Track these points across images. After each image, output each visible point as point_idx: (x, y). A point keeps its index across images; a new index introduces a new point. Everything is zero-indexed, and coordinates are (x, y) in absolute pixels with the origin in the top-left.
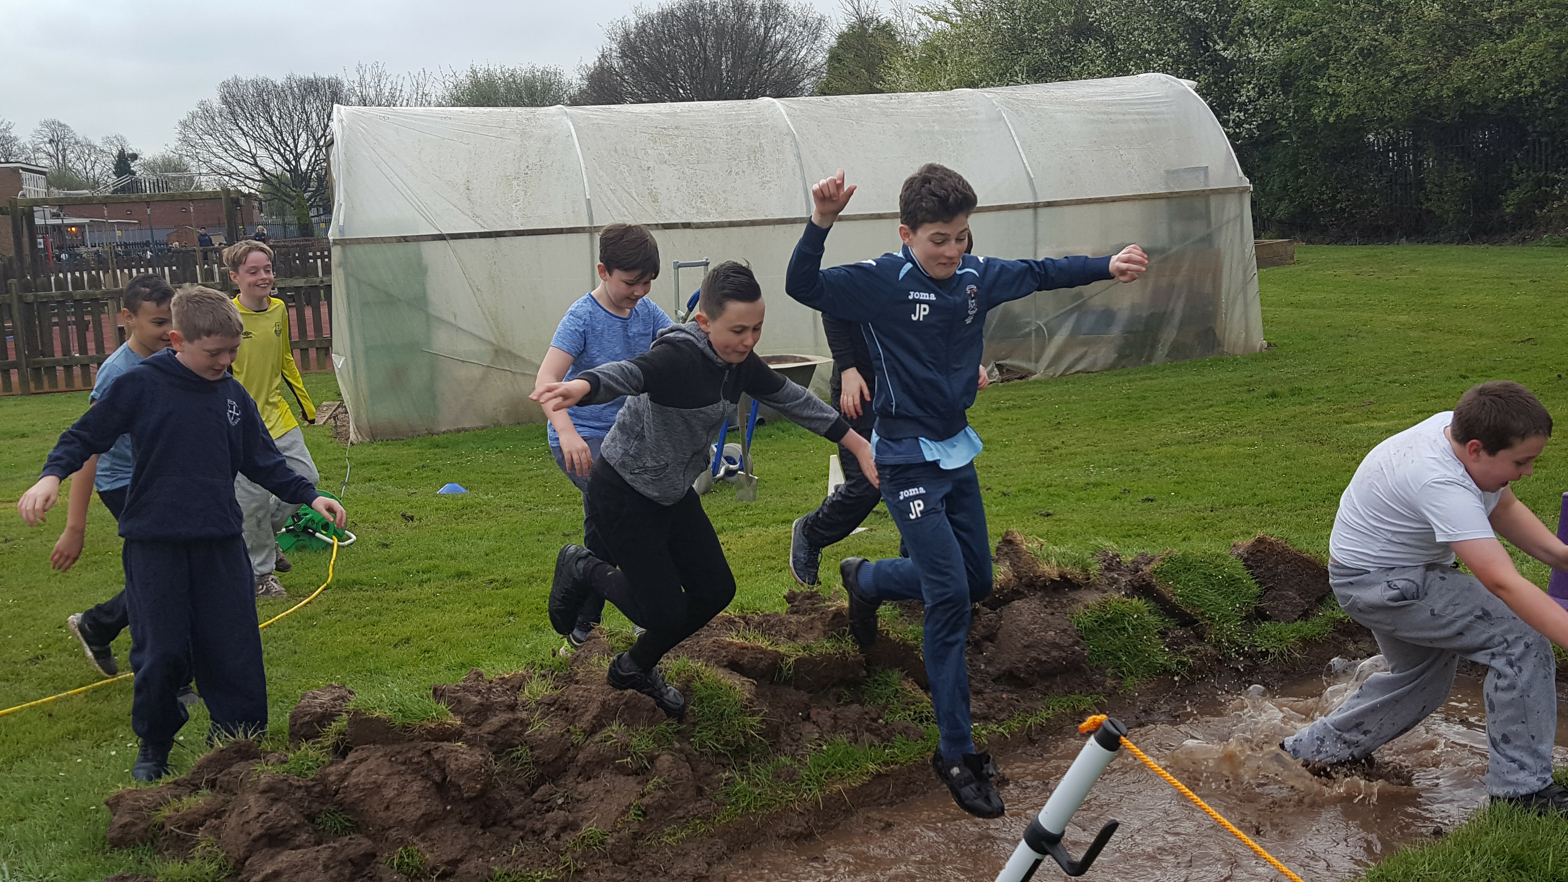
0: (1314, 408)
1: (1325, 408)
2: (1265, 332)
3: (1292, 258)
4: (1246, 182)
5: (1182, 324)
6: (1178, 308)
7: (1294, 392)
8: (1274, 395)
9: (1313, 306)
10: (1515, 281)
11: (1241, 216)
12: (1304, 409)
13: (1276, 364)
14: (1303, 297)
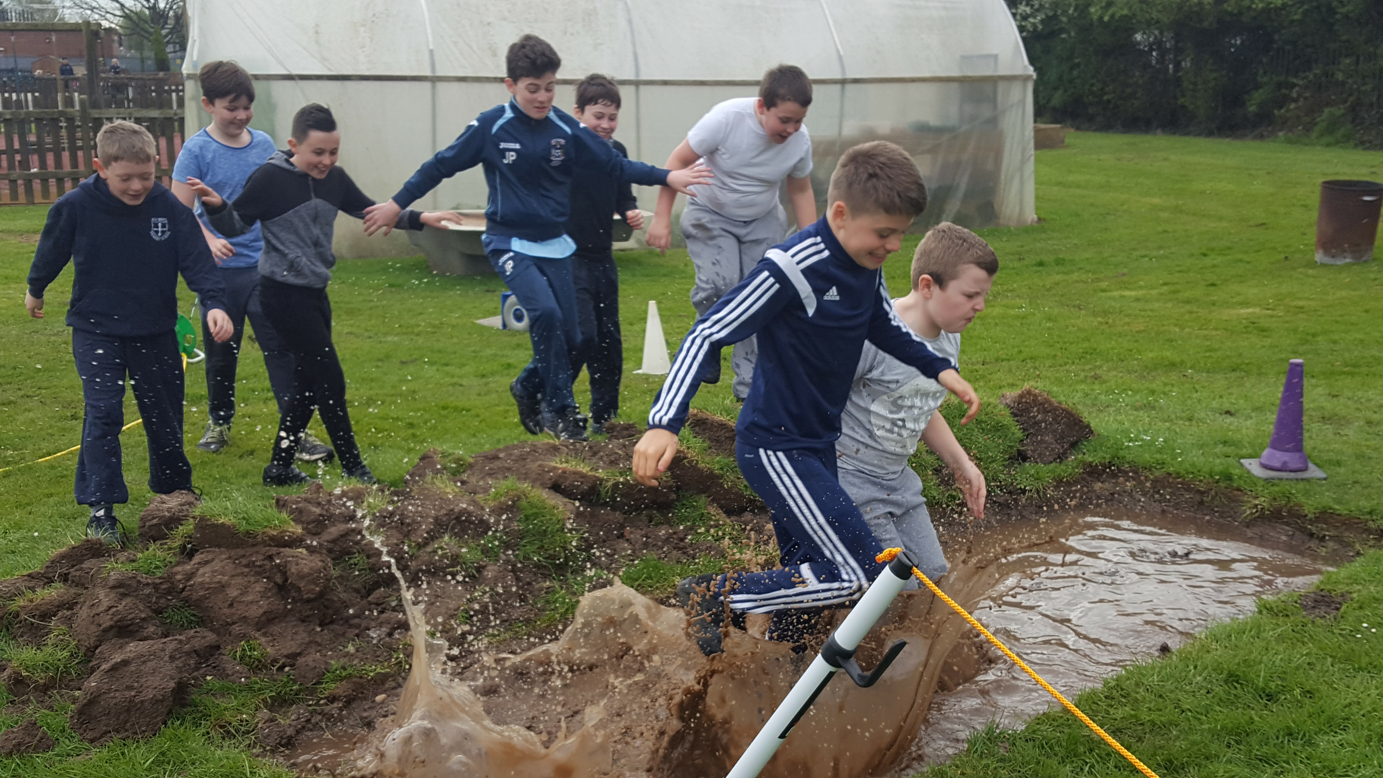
0: (1075, 276)
1: (1084, 277)
2: (1037, 209)
3: (1062, 142)
4: (1031, 71)
5: (966, 196)
6: (963, 183)
7: (1060, 262)
8: (1041, 264)
9: (1079, 186)
10: (1253, 172)
11: (1023, 102)
12: (1066, 277)
13: (1043, 236)
14: (1071, 178)
